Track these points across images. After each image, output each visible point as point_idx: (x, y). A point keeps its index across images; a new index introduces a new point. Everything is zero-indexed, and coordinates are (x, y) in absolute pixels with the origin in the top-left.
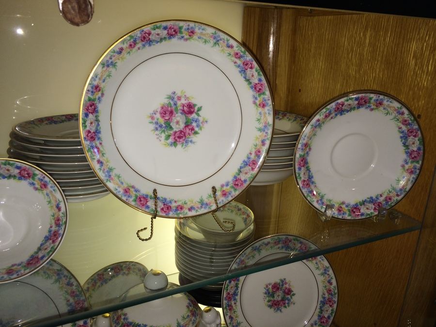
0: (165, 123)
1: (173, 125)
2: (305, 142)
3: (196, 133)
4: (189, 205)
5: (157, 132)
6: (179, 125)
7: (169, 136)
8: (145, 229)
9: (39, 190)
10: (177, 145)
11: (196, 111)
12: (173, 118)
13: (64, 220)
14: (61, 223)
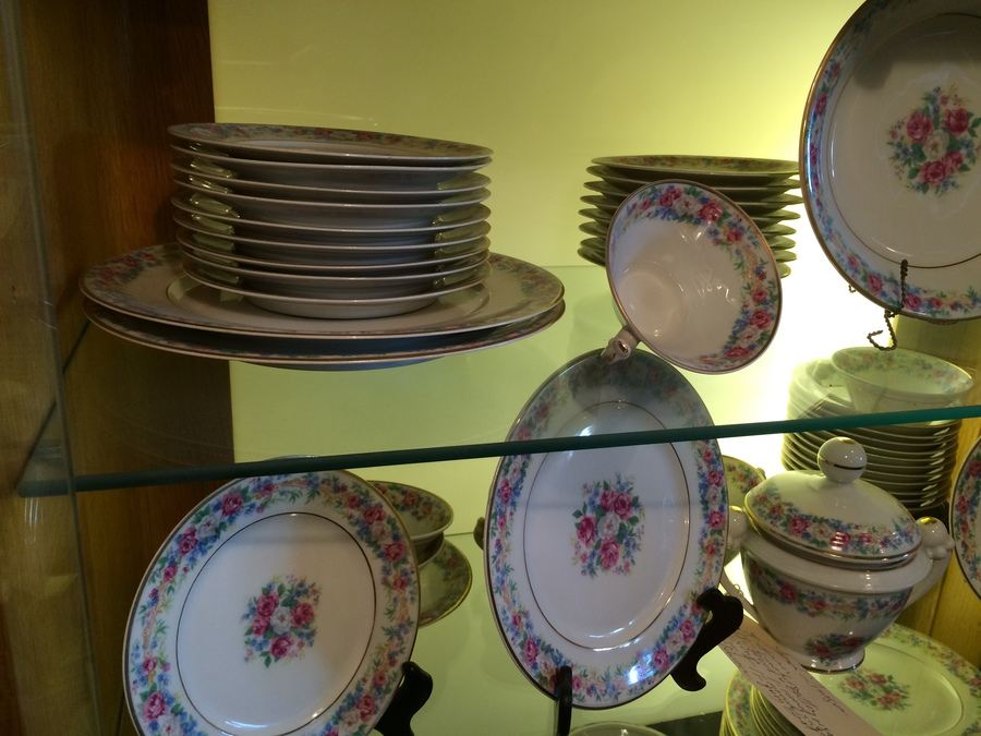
0: (913, 146)
1: (927, 151)
3: (964, 168)
4: (951, 299)
5: (898, 163)
6: (937, 151)
7: (917, 171)
8: (880, 332)
9: (723, 244)
10: (928, 188)
11: (970, 125)
12: (929, 137)
13: (776, 293)
14: (768, 298)
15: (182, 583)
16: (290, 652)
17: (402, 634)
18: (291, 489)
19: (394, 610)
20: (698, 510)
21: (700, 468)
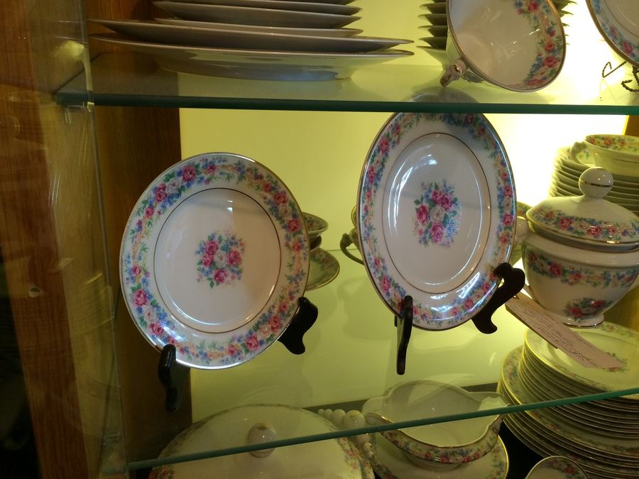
8: (630, 81)
13: (561, 44)
14: (556, 48)
15: (158, 221)
16: (226, 280)
17: (298, 281)
18: (227, 172)
19: (293, 265)
20: (496, 214)
21: (499, 184)
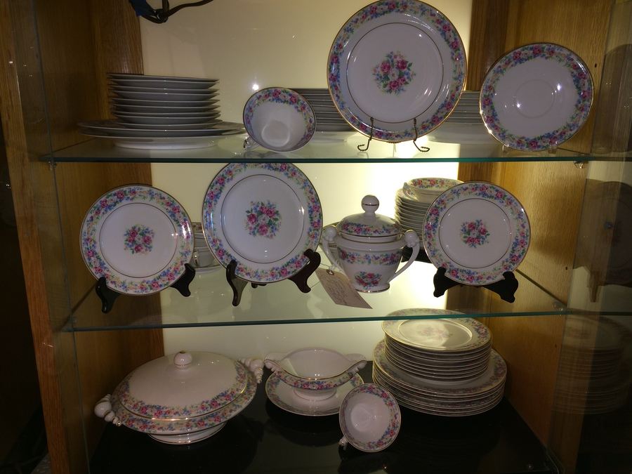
0: (384, 75)
1: (390, 76)
2: (488, 84)
3: (407, 83)
5: (379, 82)
6: (394, 77)
7: (386, 85)
9: (300, 111)
10: (392, 91)
11: (407, 66)
12: (390, 71)
16: (142, 251)
18: (143, 195)
20: (308, 221)
21: (309, 204)
